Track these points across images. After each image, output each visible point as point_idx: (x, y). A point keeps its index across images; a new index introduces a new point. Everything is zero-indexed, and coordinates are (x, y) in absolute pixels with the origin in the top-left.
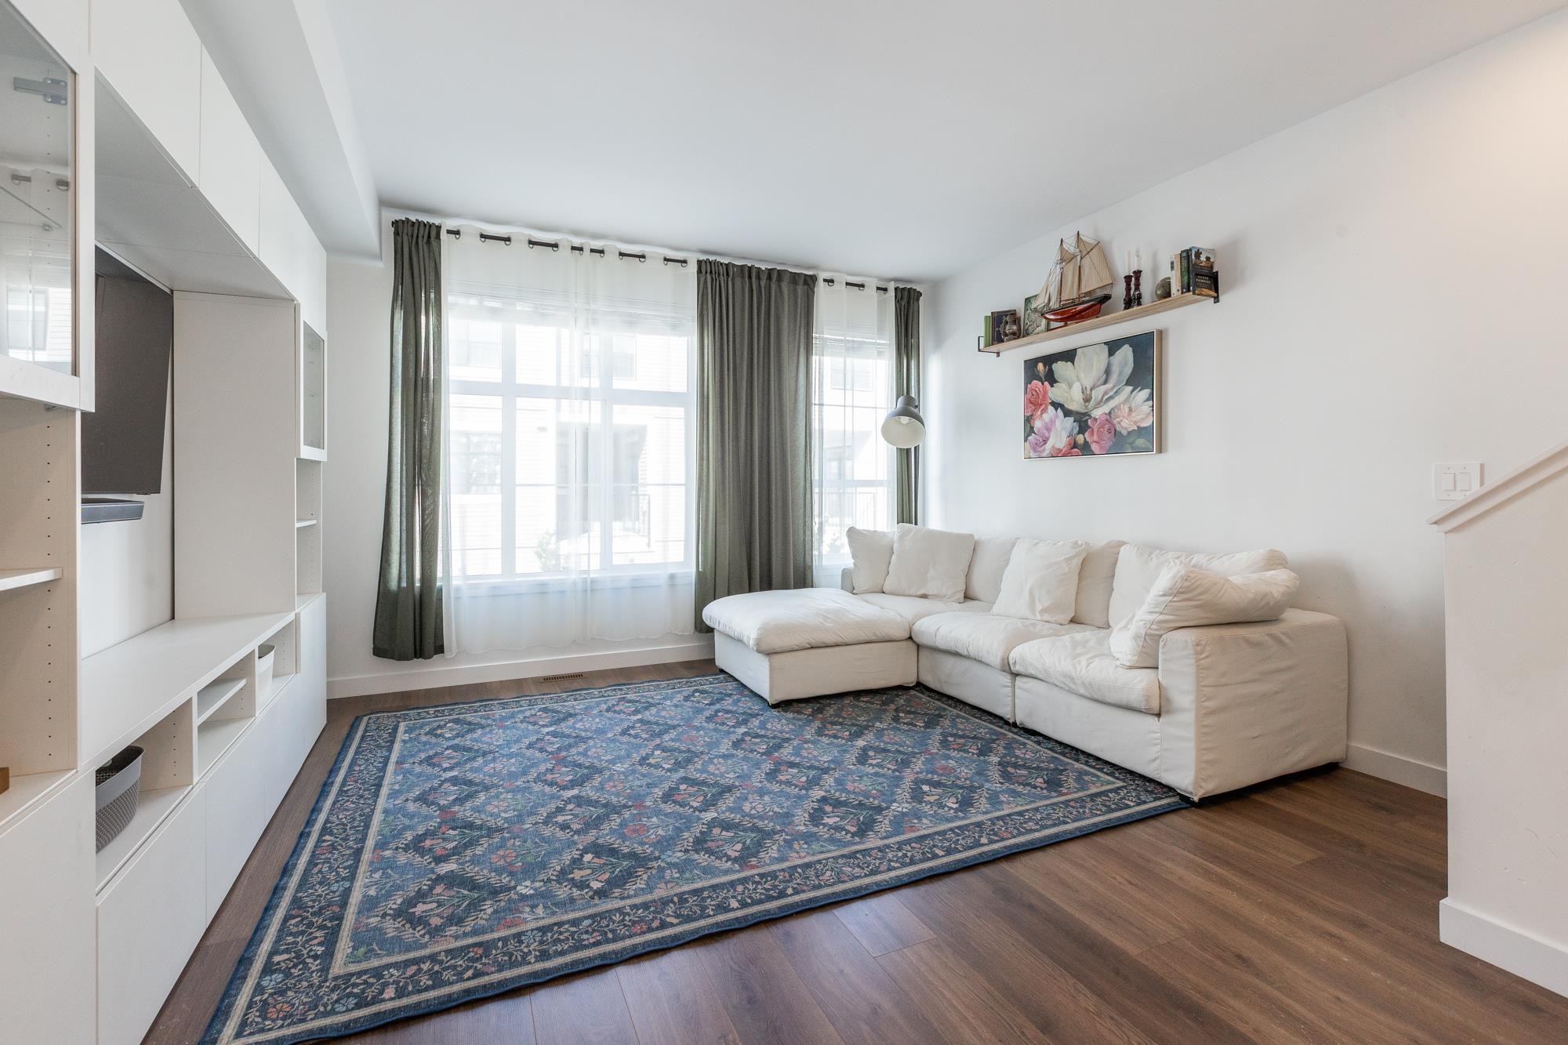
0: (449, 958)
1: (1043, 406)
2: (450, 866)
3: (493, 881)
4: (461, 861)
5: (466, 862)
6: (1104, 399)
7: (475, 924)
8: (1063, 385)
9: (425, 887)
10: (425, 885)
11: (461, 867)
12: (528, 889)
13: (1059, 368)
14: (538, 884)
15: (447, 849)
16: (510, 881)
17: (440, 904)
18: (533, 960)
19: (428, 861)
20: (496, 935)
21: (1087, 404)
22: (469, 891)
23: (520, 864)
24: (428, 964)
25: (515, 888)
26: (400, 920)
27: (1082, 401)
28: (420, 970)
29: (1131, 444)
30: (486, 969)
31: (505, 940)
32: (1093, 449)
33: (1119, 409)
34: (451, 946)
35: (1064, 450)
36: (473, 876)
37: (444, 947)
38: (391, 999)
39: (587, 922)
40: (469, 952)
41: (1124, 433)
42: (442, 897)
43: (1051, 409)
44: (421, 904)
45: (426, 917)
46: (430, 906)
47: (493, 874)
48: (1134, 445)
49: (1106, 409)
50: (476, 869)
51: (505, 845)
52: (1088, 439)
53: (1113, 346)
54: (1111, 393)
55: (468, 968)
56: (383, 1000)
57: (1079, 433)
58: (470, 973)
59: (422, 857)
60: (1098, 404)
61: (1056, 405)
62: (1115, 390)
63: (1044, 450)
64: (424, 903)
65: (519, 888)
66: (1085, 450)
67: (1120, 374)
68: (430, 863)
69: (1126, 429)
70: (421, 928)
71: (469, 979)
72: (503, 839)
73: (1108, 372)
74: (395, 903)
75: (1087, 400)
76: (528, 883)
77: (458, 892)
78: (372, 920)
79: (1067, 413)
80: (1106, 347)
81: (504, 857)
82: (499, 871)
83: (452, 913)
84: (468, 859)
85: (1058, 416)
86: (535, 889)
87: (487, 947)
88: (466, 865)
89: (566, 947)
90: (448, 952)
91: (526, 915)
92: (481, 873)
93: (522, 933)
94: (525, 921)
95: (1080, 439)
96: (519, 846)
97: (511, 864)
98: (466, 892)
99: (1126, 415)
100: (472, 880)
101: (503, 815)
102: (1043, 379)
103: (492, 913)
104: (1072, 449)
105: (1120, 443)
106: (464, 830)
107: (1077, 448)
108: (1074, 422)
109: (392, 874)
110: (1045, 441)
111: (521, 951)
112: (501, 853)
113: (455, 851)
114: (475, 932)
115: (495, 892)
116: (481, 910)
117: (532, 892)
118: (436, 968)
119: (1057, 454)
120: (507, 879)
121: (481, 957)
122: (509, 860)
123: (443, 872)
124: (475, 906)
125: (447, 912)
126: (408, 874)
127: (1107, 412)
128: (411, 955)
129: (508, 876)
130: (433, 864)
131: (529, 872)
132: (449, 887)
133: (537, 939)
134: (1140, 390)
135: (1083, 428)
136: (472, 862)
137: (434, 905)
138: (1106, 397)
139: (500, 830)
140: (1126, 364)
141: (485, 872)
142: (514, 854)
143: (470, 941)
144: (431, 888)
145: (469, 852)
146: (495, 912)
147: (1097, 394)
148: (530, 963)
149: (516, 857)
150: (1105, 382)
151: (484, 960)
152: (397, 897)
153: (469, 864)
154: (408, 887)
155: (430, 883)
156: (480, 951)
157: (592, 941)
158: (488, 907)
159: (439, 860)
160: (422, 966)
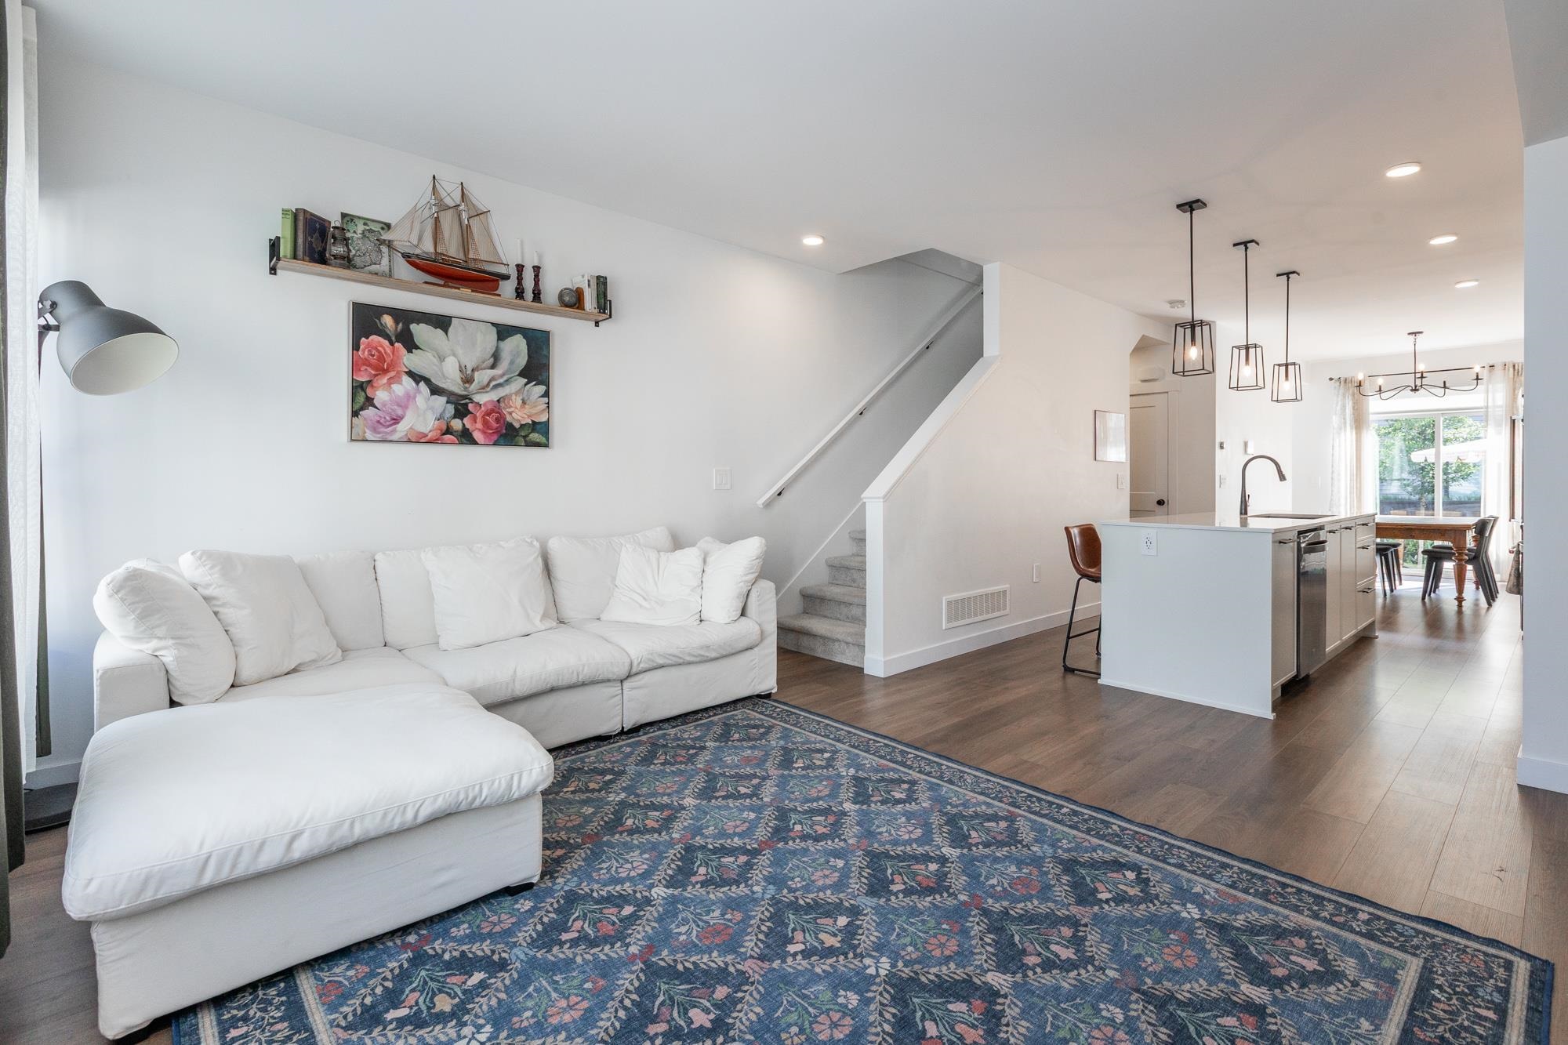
0: (1301, 908)
1: (392, 374)
2: (1249, 991)
3: (1216, 941)
4: (1233, 989)
5: (1227, 982)
6: (491, 385)
7: (1263, 916)
8: (429, 355)
9: (1294, 985)
10: (1293, 988)
11: (1237, 980)
12: (1190, 910)
13: (419, 330)
14: (1177, 908)
15: (1239, 1019)
16: (1199, 928)
17: (1286, 955)
18: (1236, 868)
19: (1273, 1020)
20: (1250, 898)
21: (467, 385)
22: (1247, 948)
23: (1172, 936)
24: (1323, 915)
25: (1200, 920)
26: (1337, 968)
27: (461, 383)
28: (1331, 915)
29: (525, 437)
30: (1276, 885)
31: (1246, 891)
32: (475, 437)
33: (510, 399)
34: (1296, 915)
35: (430, 435)
36: (1232, 959)
37: (1301, 917)
38: (1363, 911)
39: (1172, 861)
40: (1282, 902)
41: (517, 426)
42: (1281, 960)
43: (407, 382)
44: (1307, 969)
45: (1307, 953)
46: (1299, 960)
47: (1208, 947)
48: (528, 439)
49: (494, 396)
50: (1222, 964)
51: (1165, 968)
52: (467, 426)
53: (504, 332)
54: (501, 381)
55: (1290, 893)
56: (1370, 914)
57: (455, 417)
58: (1289, 890)
59: (1278, 1032)
60: (483, 389)
61: (417, 378)
62: (505, 378)
63: (394, 431)
64: (1304, 967)
65: (1197, 917)
66: (466, 437)
67: (512, 363)
68: (1273, 1015)
69: (518, 421)
70: (1317, 946)
71: (1292, 887)
72: (1158, 980)
73: (496, 357)
74: (1339, 989)
75: (468, 380)
76: (1184, 914)
77: (1260, 953)
78: (1372, 988)
79: (435, 391)
80: (494, 330)
81: (1179, 956)
82: (1200, 946)
83: (1278, 939)
84: (1222, 985)
85: (420, 392)
86: (1184, 905)
87: (1265, 896)
88: (1229, 978)
89: (1203, 860)
90: (1301, 912)
91: (1213, 894)
92: (1220, 956)
93: (1227, 885)
94: (1217, 891)
95: (457, 424)
96: (1152, 956)
97: (1181, 942)
98: (1252, 948)
99: (519, 407)
100: (1237, 956)
101: (1120, 1018)
102: (393, 339)
103: (1240, 913)
104: (444, 434)
105: (508, 435)
106: (1195, 1036)
107: (451, 434)
108: (447, 402)
109: (1332, 1035)
110: (396, 420)
111: (1239, 877)
112: (1178, 964)
113: (1228, 1005)
114: (1266, 911)
115: (1222, 929)
116: (1249, 922)
117: (1189, 905)
118: (1316, 908)
119: (418, 439)
120: (1200, 931)
121: (1273, 893)
122: (1179, 949)
123: (1264, 989)
124: (1252, 930)
125: (1282, 944)
126: (1310, 1019)
127: (496, 400)
128: (1335, 930)
129: (1196, 934)
130: (1268, 1011)
131: (1174, 923)
132: (1264, 967)
133: (1220, 876)
134: (535, 385)
135: (461, 412)
136: (1219, 975)
137: (1293, 958)
138: (494, 383)
139: (1148, 997)
140: (518, 354)
141: (1214, 955)
142: (1166, 950)
143: (1275, 908)
144: (1287, 979)
145: (1215, 992)
146: (1237, 914)
147: (482, 377)
148: (1239, 868)
149: (1168, 946)
150: (493, 367)
151: (1273, 890)
152: (1334, 997)
153: (1226, 977)
154: (1316, 1001)
155: (1287, 988)
156: (1271, 897)
157: (1182, 852)
158: (1240, 921)
159: (1257, 1011)
160: (1328, 917)
